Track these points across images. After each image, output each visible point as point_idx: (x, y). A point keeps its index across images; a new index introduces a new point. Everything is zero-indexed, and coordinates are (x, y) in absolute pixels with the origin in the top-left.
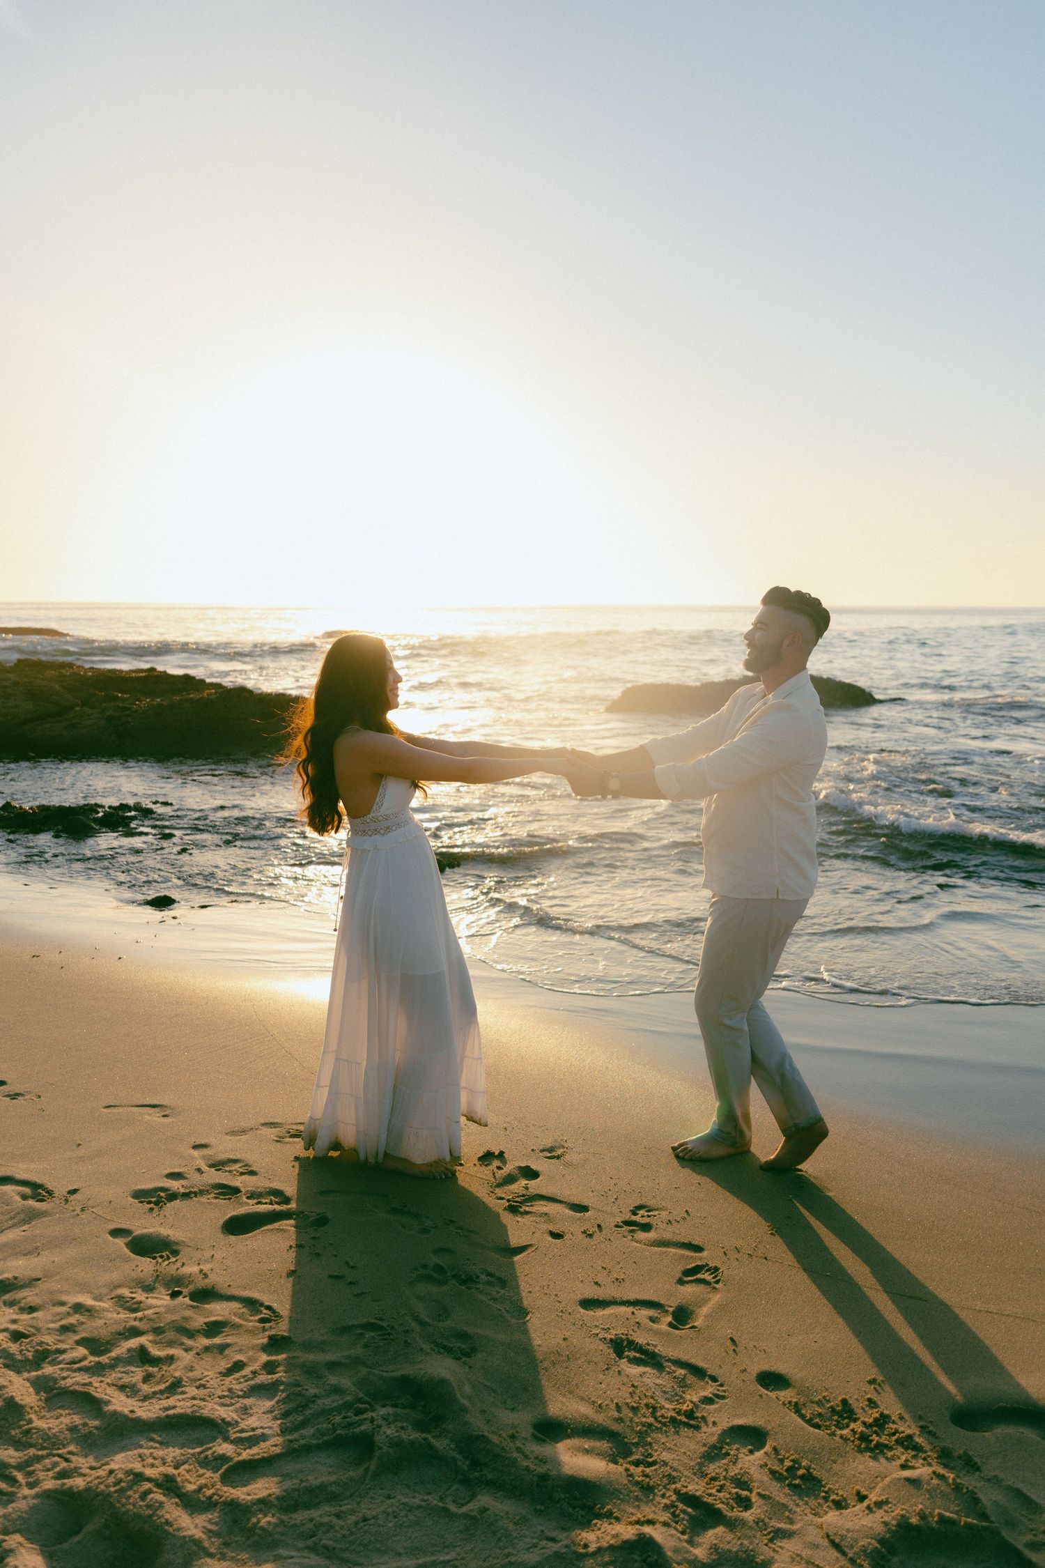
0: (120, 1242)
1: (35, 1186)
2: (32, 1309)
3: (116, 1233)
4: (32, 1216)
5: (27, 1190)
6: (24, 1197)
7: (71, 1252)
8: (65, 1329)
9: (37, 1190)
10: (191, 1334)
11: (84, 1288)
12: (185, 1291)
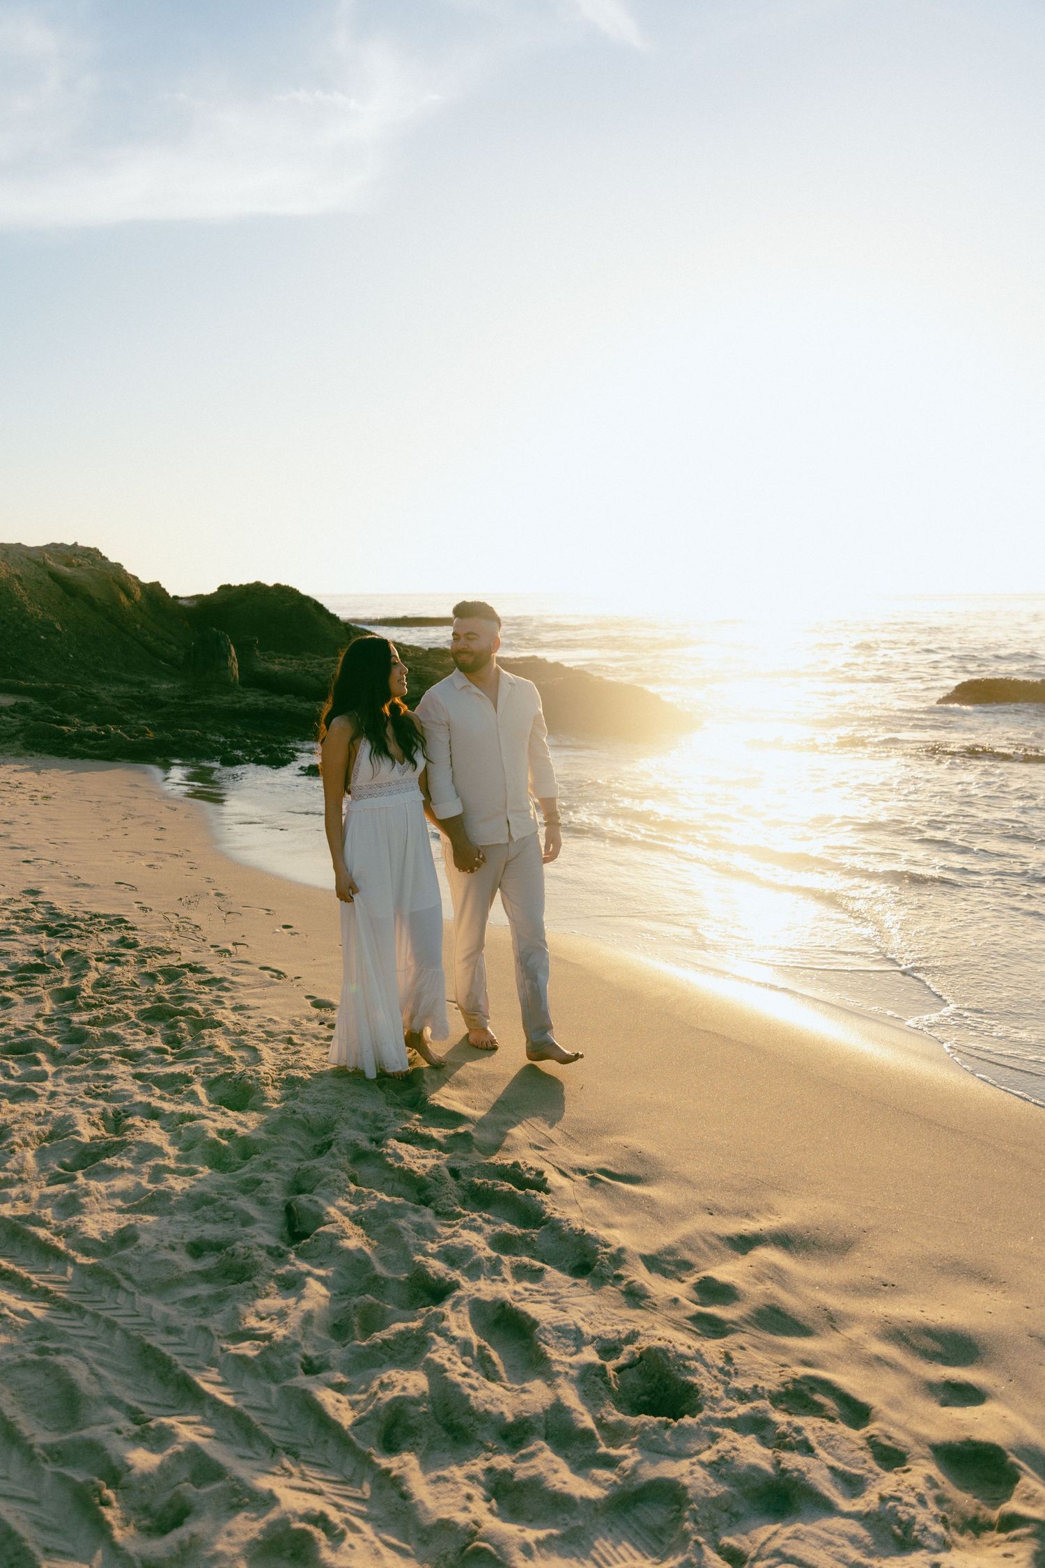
0: (309, 1002)
1: (279, 973)
2: (249, 1017)
3: (308, 997)
4: (271, 984)
5: (275, 974)
6: (272, 977)
7: (282, 1001)
8: (260, 1026)
9: (280, 974)
10: (317, 1038)
11: (278, 1014)
12: (327, 1023)
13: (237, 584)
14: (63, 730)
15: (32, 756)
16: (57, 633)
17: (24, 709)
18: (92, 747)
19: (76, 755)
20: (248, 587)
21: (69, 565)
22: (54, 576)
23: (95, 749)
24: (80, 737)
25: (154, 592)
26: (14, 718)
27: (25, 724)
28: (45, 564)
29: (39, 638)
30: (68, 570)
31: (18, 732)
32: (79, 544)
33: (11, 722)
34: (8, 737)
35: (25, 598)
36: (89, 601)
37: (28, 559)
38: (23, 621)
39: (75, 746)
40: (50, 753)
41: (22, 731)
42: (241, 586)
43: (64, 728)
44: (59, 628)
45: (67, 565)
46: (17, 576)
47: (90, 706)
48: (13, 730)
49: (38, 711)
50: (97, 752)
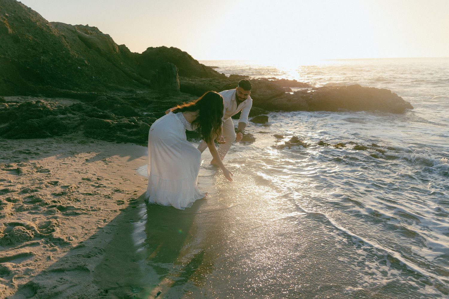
13: (155, 47)
14: (108, 123)
15: (92, 142)
16: (86, 65)
17: (79, 108)
18: (129, 134)
19: (121, 140)
20: (160, 48)
21: (87, 33)
22: (81, 37)
23: (132, 135)
24: (120, 127)
25: (123, 49)
26: (75, 114)
27: (82, 119)
28: (76, 31)
29: (77, 68)
30: (87, 35)
31: (79, 124)
32: (90, 26)
33: (73, 118)
34: (74, 128)
35: (69, 47)
36: (98, 50)
37: (67, 29)
38: (69, 59)
39: (118, 133)
40: (103, 139)
41: (82, 124)
42: (157, 47)
43: (109, 121)
44: (87, 63)
45: (86, 33)
46: (63, 35)
47: (116, 105)
48: (76, 123)
49: (88, 110)
50: (133, 137)
